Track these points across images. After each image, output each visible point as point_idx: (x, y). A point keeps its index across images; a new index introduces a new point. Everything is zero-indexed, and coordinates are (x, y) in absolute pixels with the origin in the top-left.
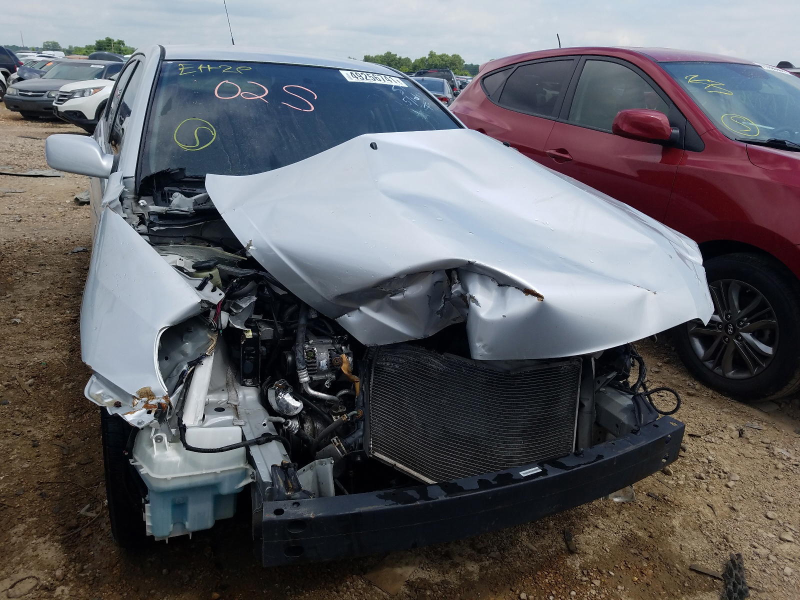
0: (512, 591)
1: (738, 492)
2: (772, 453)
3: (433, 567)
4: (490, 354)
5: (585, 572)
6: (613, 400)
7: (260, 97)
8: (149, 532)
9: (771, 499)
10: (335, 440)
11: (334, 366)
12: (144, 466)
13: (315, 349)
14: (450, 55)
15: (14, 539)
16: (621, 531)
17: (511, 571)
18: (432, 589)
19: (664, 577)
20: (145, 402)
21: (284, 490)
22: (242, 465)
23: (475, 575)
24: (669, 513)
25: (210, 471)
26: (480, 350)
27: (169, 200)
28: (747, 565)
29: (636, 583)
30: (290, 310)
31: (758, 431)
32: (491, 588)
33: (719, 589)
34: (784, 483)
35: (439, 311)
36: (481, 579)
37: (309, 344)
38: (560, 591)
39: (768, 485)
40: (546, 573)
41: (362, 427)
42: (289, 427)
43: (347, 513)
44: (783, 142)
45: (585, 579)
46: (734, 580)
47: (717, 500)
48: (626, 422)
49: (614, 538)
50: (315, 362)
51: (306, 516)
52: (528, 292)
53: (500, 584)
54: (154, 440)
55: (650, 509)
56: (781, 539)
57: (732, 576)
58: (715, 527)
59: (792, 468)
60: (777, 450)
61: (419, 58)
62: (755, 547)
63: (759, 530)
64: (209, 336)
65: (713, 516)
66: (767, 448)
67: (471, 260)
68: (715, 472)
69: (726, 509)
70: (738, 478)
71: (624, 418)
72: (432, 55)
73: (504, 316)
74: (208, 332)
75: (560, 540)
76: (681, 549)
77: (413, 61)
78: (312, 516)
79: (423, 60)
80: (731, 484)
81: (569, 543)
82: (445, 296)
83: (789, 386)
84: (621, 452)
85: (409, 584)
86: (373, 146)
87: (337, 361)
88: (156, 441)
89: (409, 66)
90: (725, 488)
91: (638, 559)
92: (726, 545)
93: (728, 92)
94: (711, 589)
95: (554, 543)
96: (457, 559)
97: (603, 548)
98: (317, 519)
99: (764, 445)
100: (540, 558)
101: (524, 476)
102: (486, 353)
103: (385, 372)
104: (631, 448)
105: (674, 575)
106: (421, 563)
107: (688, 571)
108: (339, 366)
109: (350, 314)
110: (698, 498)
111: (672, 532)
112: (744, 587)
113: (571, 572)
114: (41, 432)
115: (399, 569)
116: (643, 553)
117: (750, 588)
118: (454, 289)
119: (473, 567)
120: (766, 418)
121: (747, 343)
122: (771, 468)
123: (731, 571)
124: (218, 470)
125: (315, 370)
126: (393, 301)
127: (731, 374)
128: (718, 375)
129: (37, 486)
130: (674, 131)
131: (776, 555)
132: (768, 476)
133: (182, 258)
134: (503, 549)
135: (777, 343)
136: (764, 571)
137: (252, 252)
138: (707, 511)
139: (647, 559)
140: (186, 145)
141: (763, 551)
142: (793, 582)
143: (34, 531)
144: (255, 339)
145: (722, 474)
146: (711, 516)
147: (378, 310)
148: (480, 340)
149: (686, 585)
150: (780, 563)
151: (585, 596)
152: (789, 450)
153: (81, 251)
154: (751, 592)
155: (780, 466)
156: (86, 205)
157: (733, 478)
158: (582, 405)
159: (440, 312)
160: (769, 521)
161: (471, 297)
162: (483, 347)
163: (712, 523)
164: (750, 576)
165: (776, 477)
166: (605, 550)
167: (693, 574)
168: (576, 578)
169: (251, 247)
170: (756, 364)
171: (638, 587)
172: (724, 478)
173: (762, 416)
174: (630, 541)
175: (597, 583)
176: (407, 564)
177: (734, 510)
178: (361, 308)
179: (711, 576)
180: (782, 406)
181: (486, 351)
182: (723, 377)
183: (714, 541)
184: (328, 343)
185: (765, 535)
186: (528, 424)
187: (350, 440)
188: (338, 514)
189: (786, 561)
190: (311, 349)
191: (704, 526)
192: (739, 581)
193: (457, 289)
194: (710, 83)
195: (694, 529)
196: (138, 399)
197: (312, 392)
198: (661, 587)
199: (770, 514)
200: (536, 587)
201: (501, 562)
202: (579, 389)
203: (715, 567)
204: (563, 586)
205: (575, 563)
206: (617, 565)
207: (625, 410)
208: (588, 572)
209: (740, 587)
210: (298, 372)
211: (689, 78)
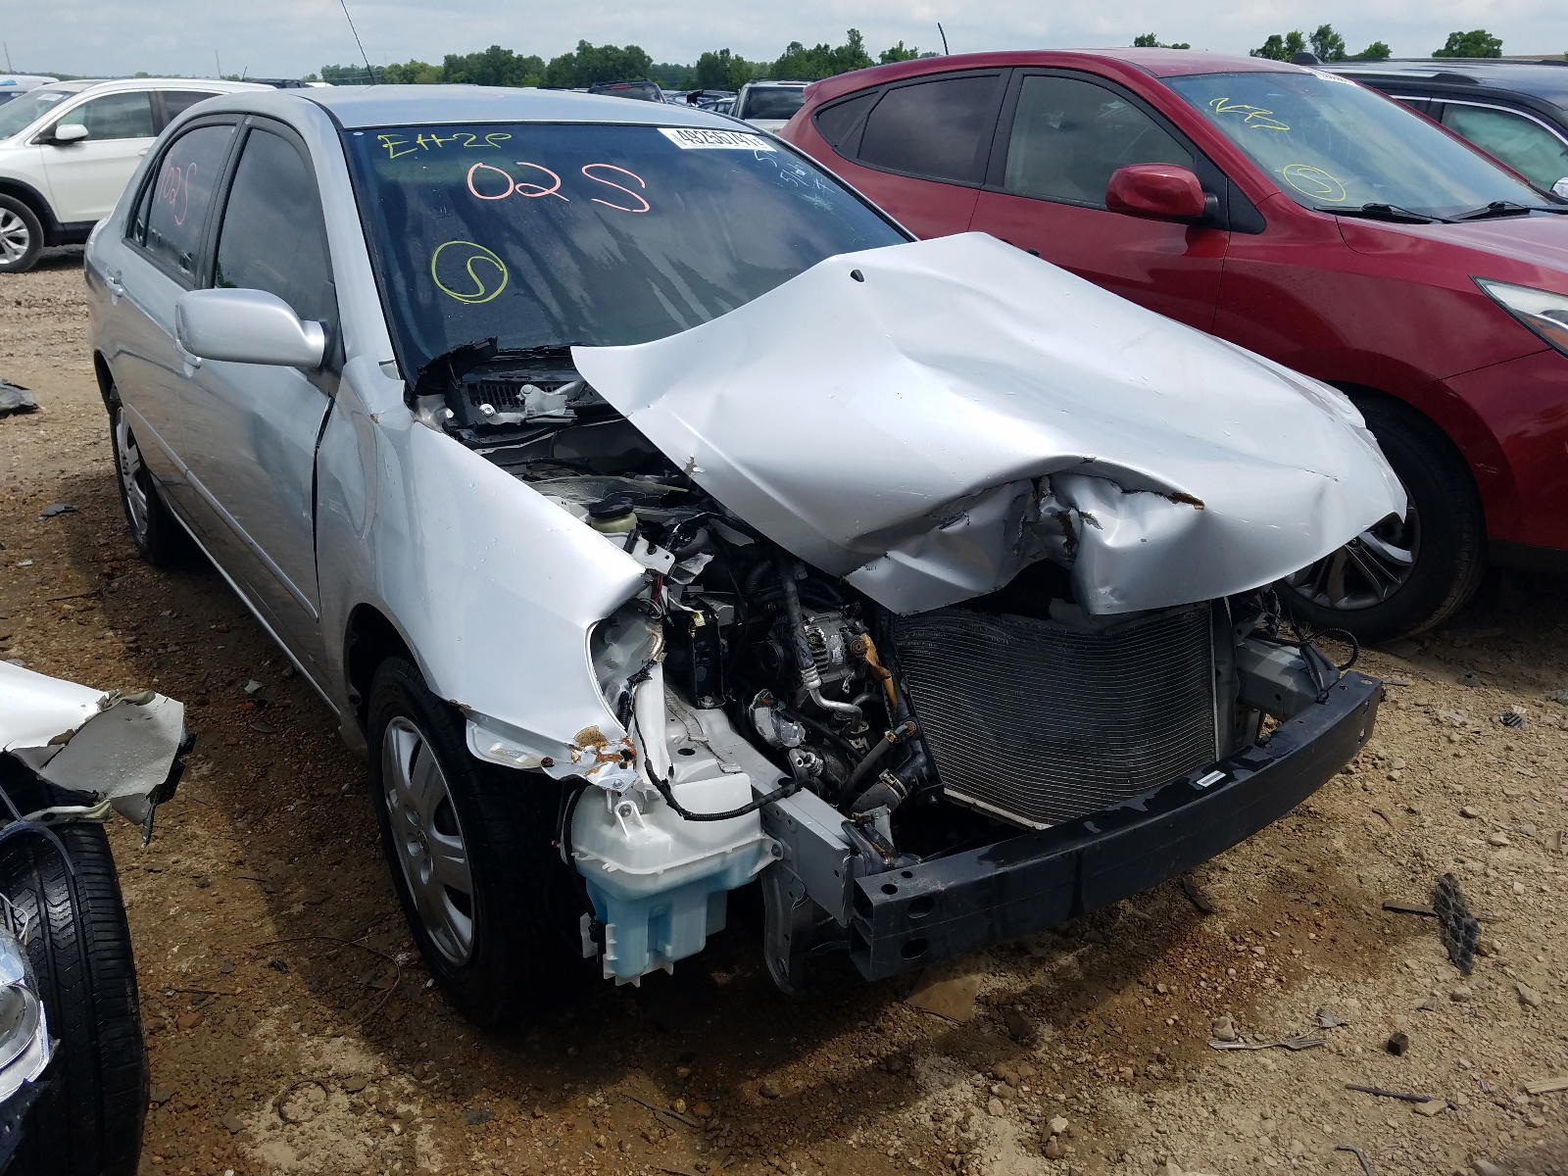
0: (1142, 984)
1: (1409, 785)
2: (1437, 719)
3: (1009, 970)
4: (1123, 603)
5: (1237, 938)
6: (1263, 658)
7: (551, 191)
8: (608, 972)
9: (1461, 789)
10: (886, 775)
11: (853, 657)
12: (605, 859)
13: (820, 630)
14: (622, 48)
15: (268, 1045)
16: (1263, 870)
17: (1125, 956)
18: (1022, 1003)
19: (1350, 924)
20: (593, 752)
21: (879, 857)
22: (759, 835)
23: (1076, 971)
24: (1324, 833)
25: (715, 852)
26: (1104, 599)
27: (518, 400)
28: (1462, 889)
29: (1315, 942)
30: (759, 570)
31: (1404, 688)
32: (1109, 986)
33: (1434, 929)
34: (1469, 762)
35: (1017, 544)
36: (1088, 974)
37: (808, 623)
38: (1212, 972)
39: (1448, 767)
40: (1181, 950)
41: (920, 749)
42: (813, 764)
43: (990, 875)
44: (1386, 208)
45: (1242, 948)
46: (1452, 912)
47: (1382, 801)
48: (1295, 689)
49: (1258, 882)
50: (825, 653)
51: (932, 888)
52: (1177, 497)
53: (1118, 977)
54: (618, 814)
55: (1294, 831)
56: (1490, 842)
57: (1449, 908)
58: (1397, 842)
59: (1473, 738)
60: (1442, 714)
61: (559, 57)
62: (1462, 862)
63: (1459, 837)
64: (647, 629)
65: (1387, 826)
66: (1425, 712)
67: (1089, 456)
68: (1365, 759)
69: (1401, 813)
70: (1403, 764)
71: (1289, 683)
72: (584, 47)
73: (1143, 541)
74: (647, 623)
75: (1179, 897)
76: (1361, 881)
77: (547, 63)
78: (941, 887)
79: (567, 59)
80: (1396, 774)
81: (1195, 899)
82: (1026, 518)
83: (1442, 609)
84: (1318, 733)
85: (983, 1001)
86: (856, 276)
87: (859, 647)
88: (623, 815)
89: (539, 73)
90: (1388, 782)
91: (1303, 906)
92: (1423, 865)
93: (1280, 126)
94: (1423, 931)
95: (1174, 905)
96: (1039, 953)
97: (1248, 899)
98: (950, 890)
99: (1421, 708)
100: (1161, 929)
101: (1206, 785)
102: (1116, 602)
103: (918, 657)
104: (1328, 725)
105: (1365, 921)
106: (988, 966)
107: (1382, 912)
108: (862, 654)
109: (869, 565)
110: (1356, 803)
111: (1339, 860)
112: (1471, 920)
113: (1217, 945)
114: (200, 859)
115: (956, 981)
116: (1308, 896)
117: (1478, 920)
118: (1044, 504)
119: (1066, 960)
120: (1408, 667)
121: (1368, 548)
122: (1443, 741)
123: (1446, 900)
124: (728, 848)
125: (825, 666)
126: (946, 536)
127: (1344, 603)
128: (1321, 606)
129: (254, 952)
130: (1209, 200)
131: (1496, 868)
132: (1444, 755)
133: (564, 501)
134: (1102, 925)
135: (1417, 544)
136: (1488, 893)
137: (698, 476)
138: (1376, 819)
139: (1317, 904)
140: (462, 293)
141: (1478, 866)
142: (1531, 901)
143: (295, 1027)
144: (711, 624)
145: (1377, 761)
146: (1386, 829)
147: (918, 554)
148: (1105, 583)
149: (1387, 931)
150: (1505, 879)
151: (1251, 972)
152: (1459, 711)
153: (63, 512)
154: (1481, 926)
155: (1456, 737)
156: (11, 415)
157: (1395, 765)
158: (1218, 673)
159: (1017, 546)
160: (1469, 821)
161: (1082, 515)
162: (1112, 593)
163: (1390, 836)
164: (1472, 903)
165: (1455, 755)
166: (1252, 901)
167: (1390, 915)
168: (1227, 949)
169: (695, 469)
170: (1385, 581)
171: (1320, 946)
172: (1383, 767)
173: (1402, 664)
174: (1282, 881)
175: (1261, 950)
176: (967, 972)
177: (1414, 812)
178: (890, 553)
179: (1418, 913)
180: (1426, 645)
181: (1116, 599)
182: (1333, 609)
183: (1403, 862)
184: (835, 619)
185: (1468, 841)
186: (1149, 713)
187: (908, 773)
188: (976, 879)
189: (1510, 874)
190: (813, 632)
191: (1381, 843)
192: (1461, 913)
193: (1049, 505)
194: (1250, 111)
195: (1369, 850)
196: (579, 749)
197: (827, 703)
198: (1352, 941)
199: (1469, 810)
200: (1174, 973)
201: (1105, 944)
202: (1212, 646)
203: (1417, 898)
204: (1213, 963)
205: (1218, 927)
206: (1279, 921)
207: (1288, 670)
208: (1241, 937)
209: (1464, 920)
210: (803, 672)
211: (1215, 104)
